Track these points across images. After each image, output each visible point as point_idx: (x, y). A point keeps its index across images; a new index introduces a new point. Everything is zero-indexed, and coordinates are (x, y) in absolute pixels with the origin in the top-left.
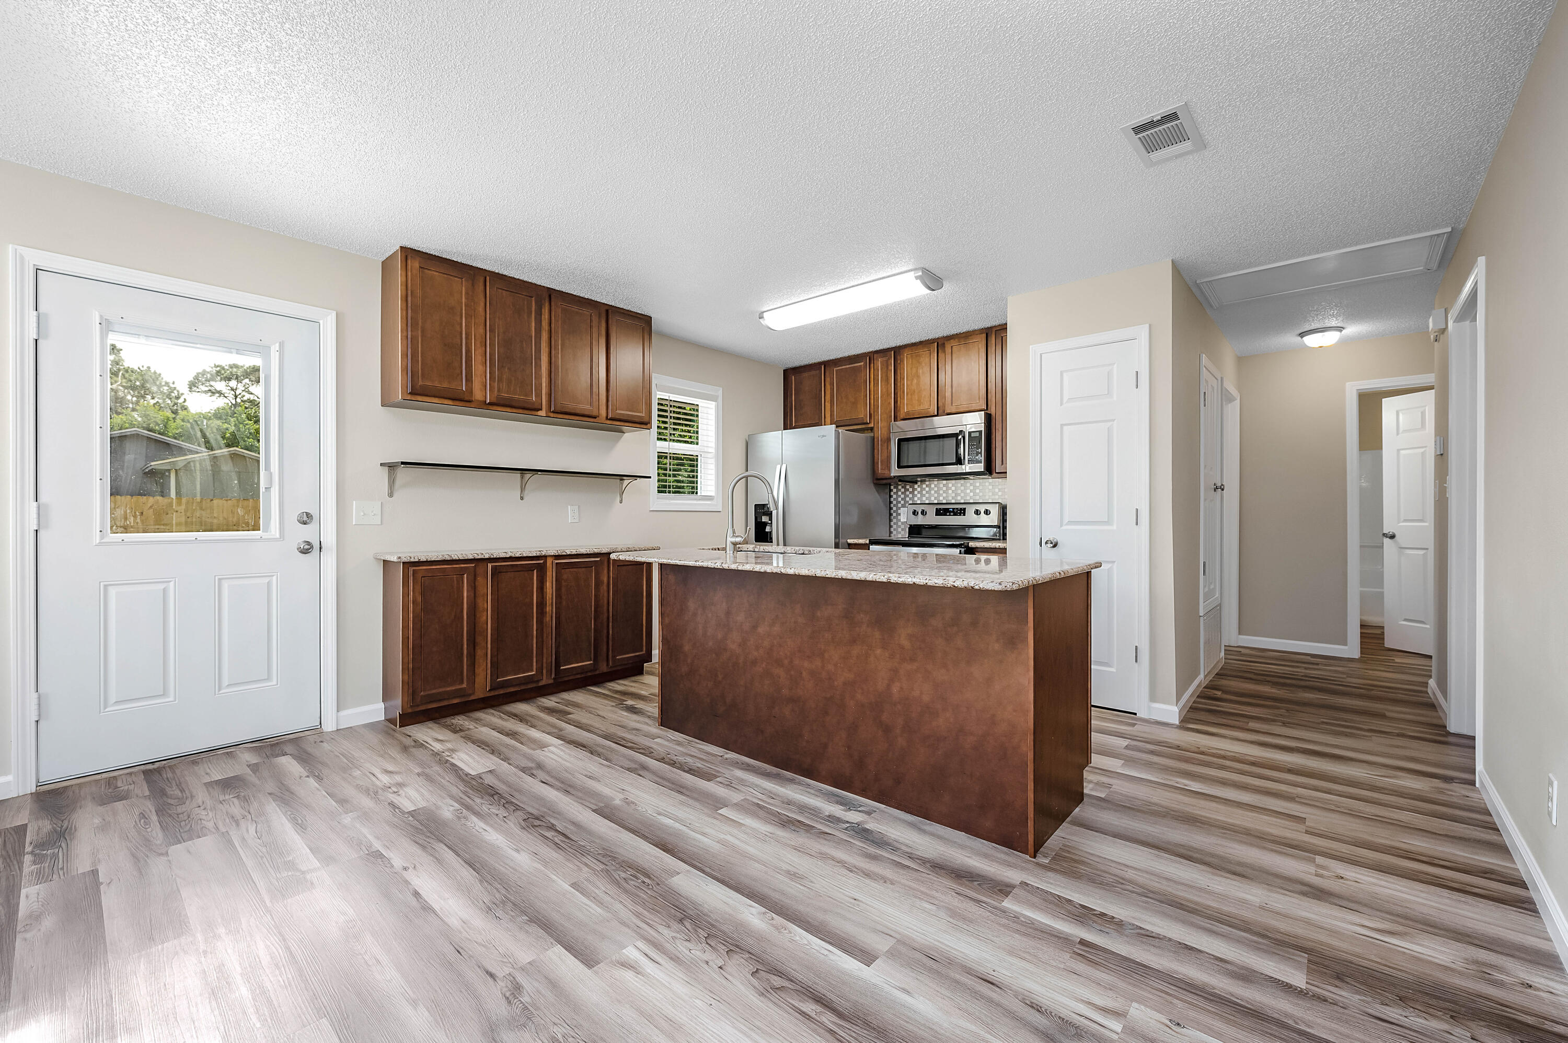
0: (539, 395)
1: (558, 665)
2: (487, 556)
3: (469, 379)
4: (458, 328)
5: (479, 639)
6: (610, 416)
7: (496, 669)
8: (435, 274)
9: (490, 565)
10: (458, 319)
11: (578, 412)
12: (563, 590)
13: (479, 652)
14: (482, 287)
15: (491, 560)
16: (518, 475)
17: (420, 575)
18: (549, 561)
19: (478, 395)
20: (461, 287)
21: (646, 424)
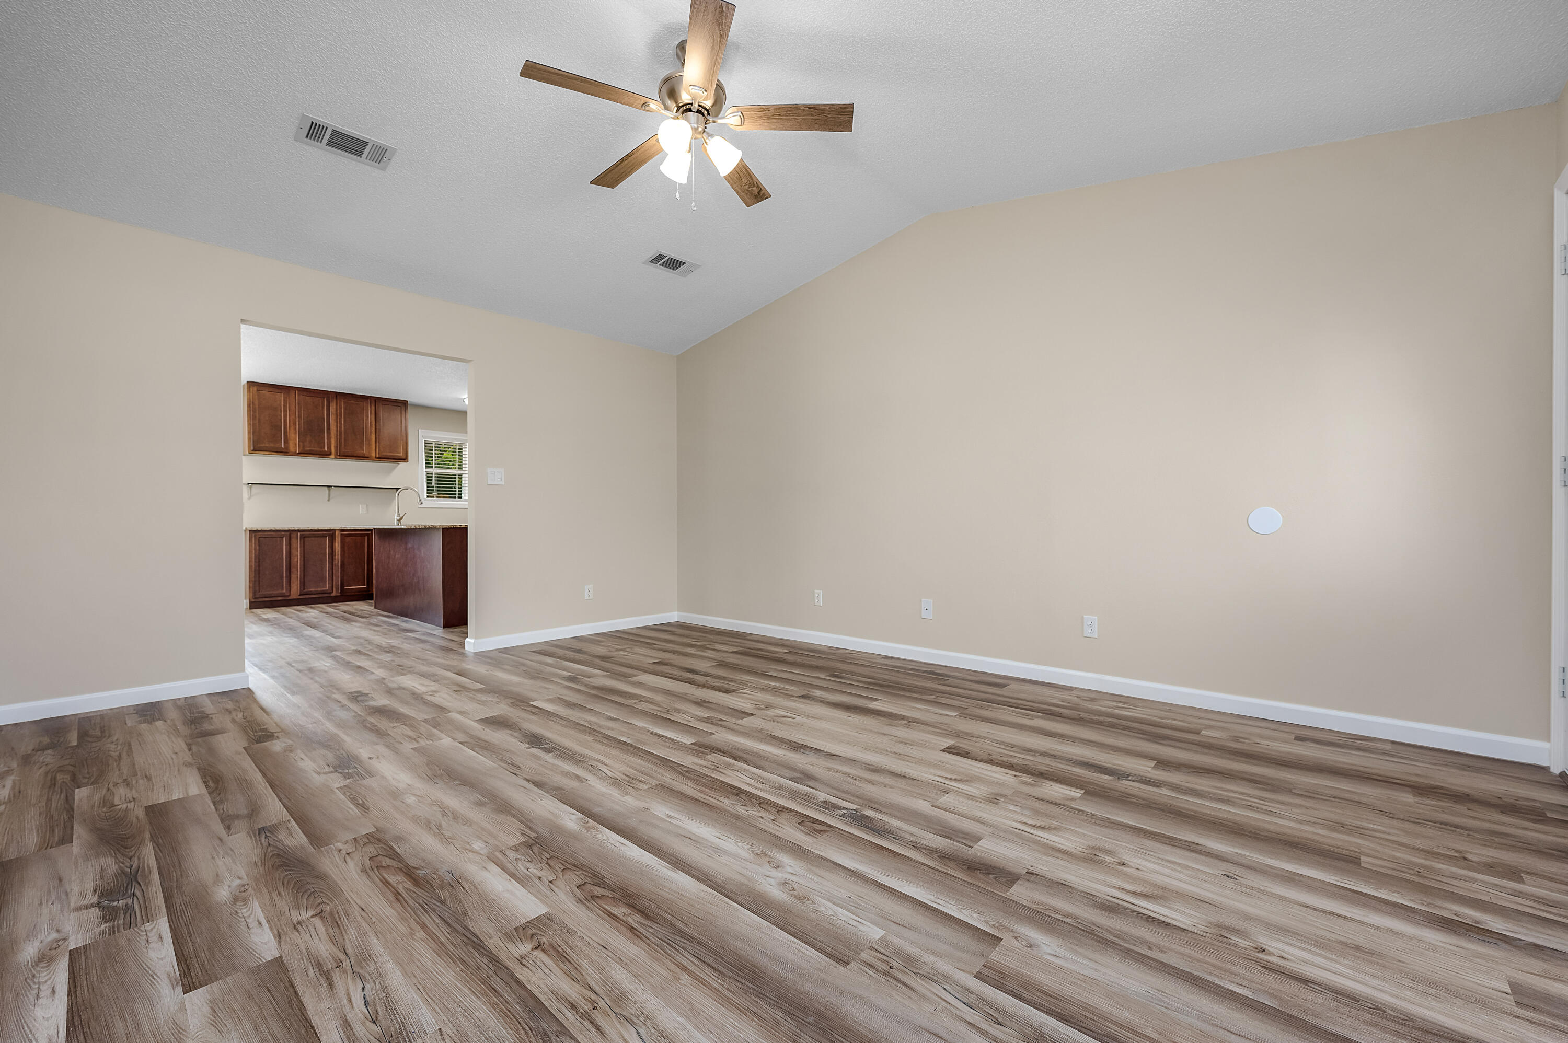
0: (329, 447)
1: (342, 585)
2: (297, 529)
3: (286, 442)
4: (279, 417)
5: (293, 570)
6: (377, 456)
7: (303, 584)
8: (266, 393)
9: (299, 534)
10: (279, 413)
11: (355, 455)
12: (346, 548)
13: (293, 576)
14: (294, 395)
15: (299, 531)
16: (326, 488)
17: (257, 537)
18: (337, 533)
19: (292, 449)
20: (281, 397)
21: (404, 459)
